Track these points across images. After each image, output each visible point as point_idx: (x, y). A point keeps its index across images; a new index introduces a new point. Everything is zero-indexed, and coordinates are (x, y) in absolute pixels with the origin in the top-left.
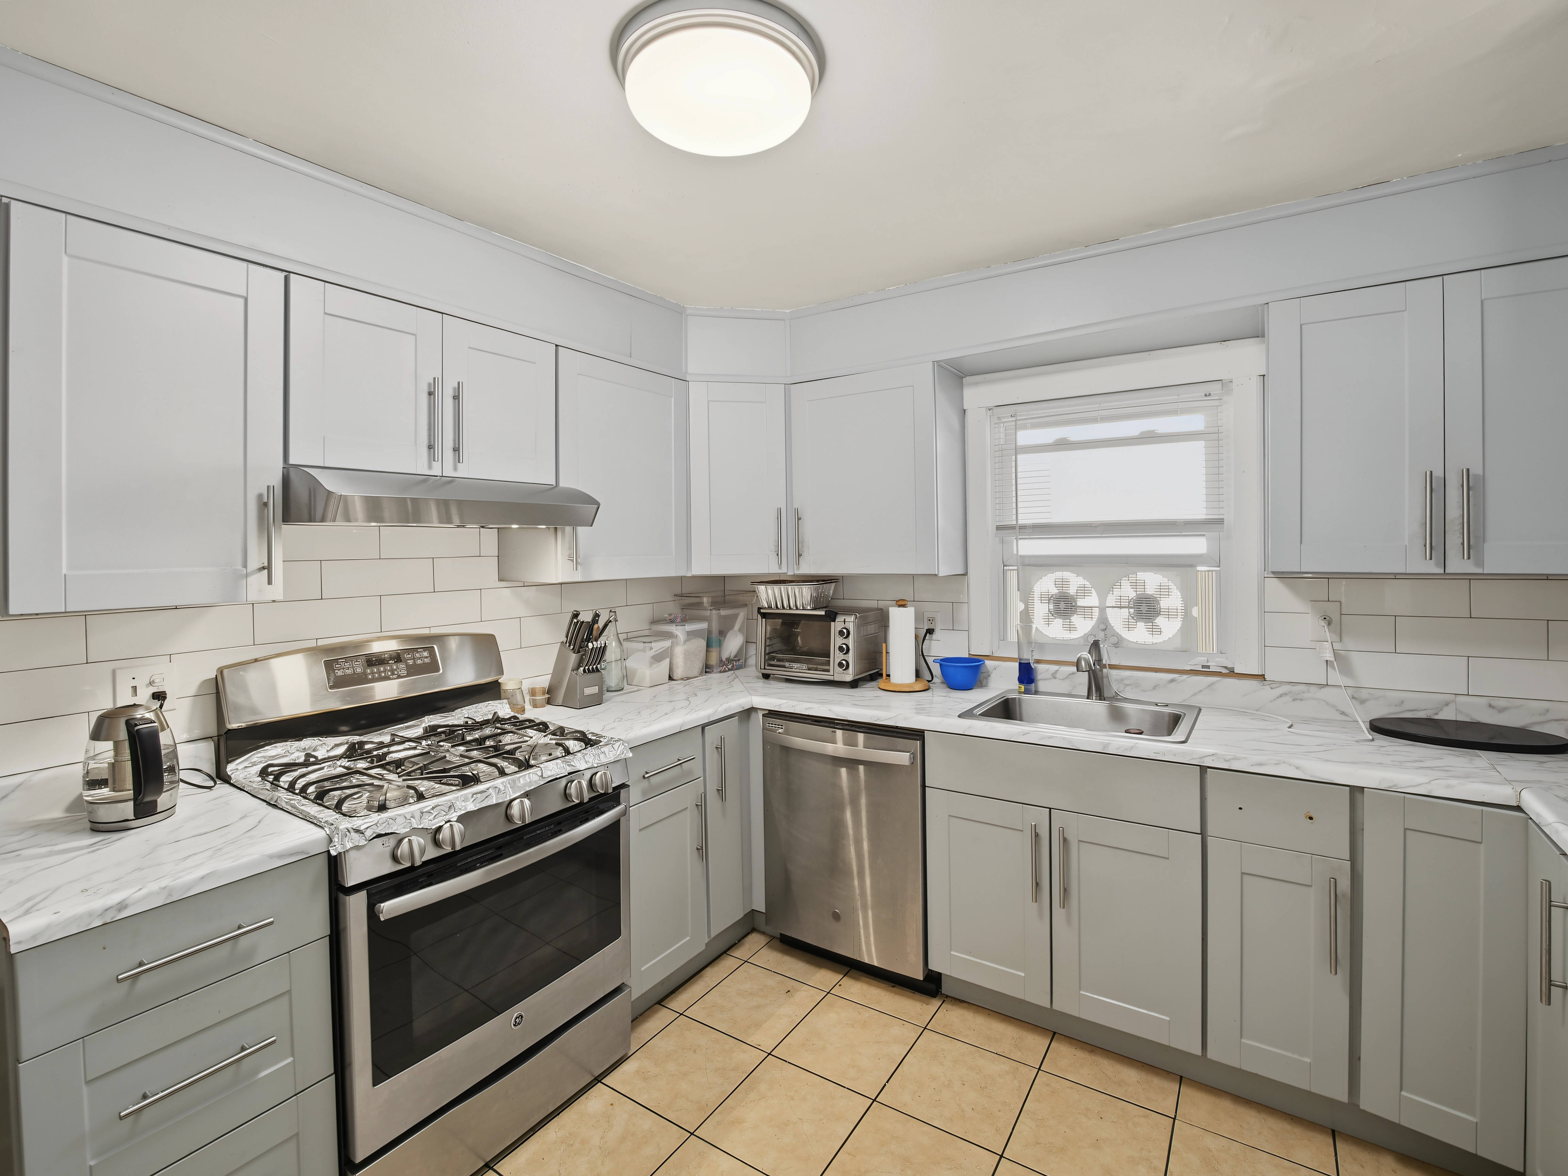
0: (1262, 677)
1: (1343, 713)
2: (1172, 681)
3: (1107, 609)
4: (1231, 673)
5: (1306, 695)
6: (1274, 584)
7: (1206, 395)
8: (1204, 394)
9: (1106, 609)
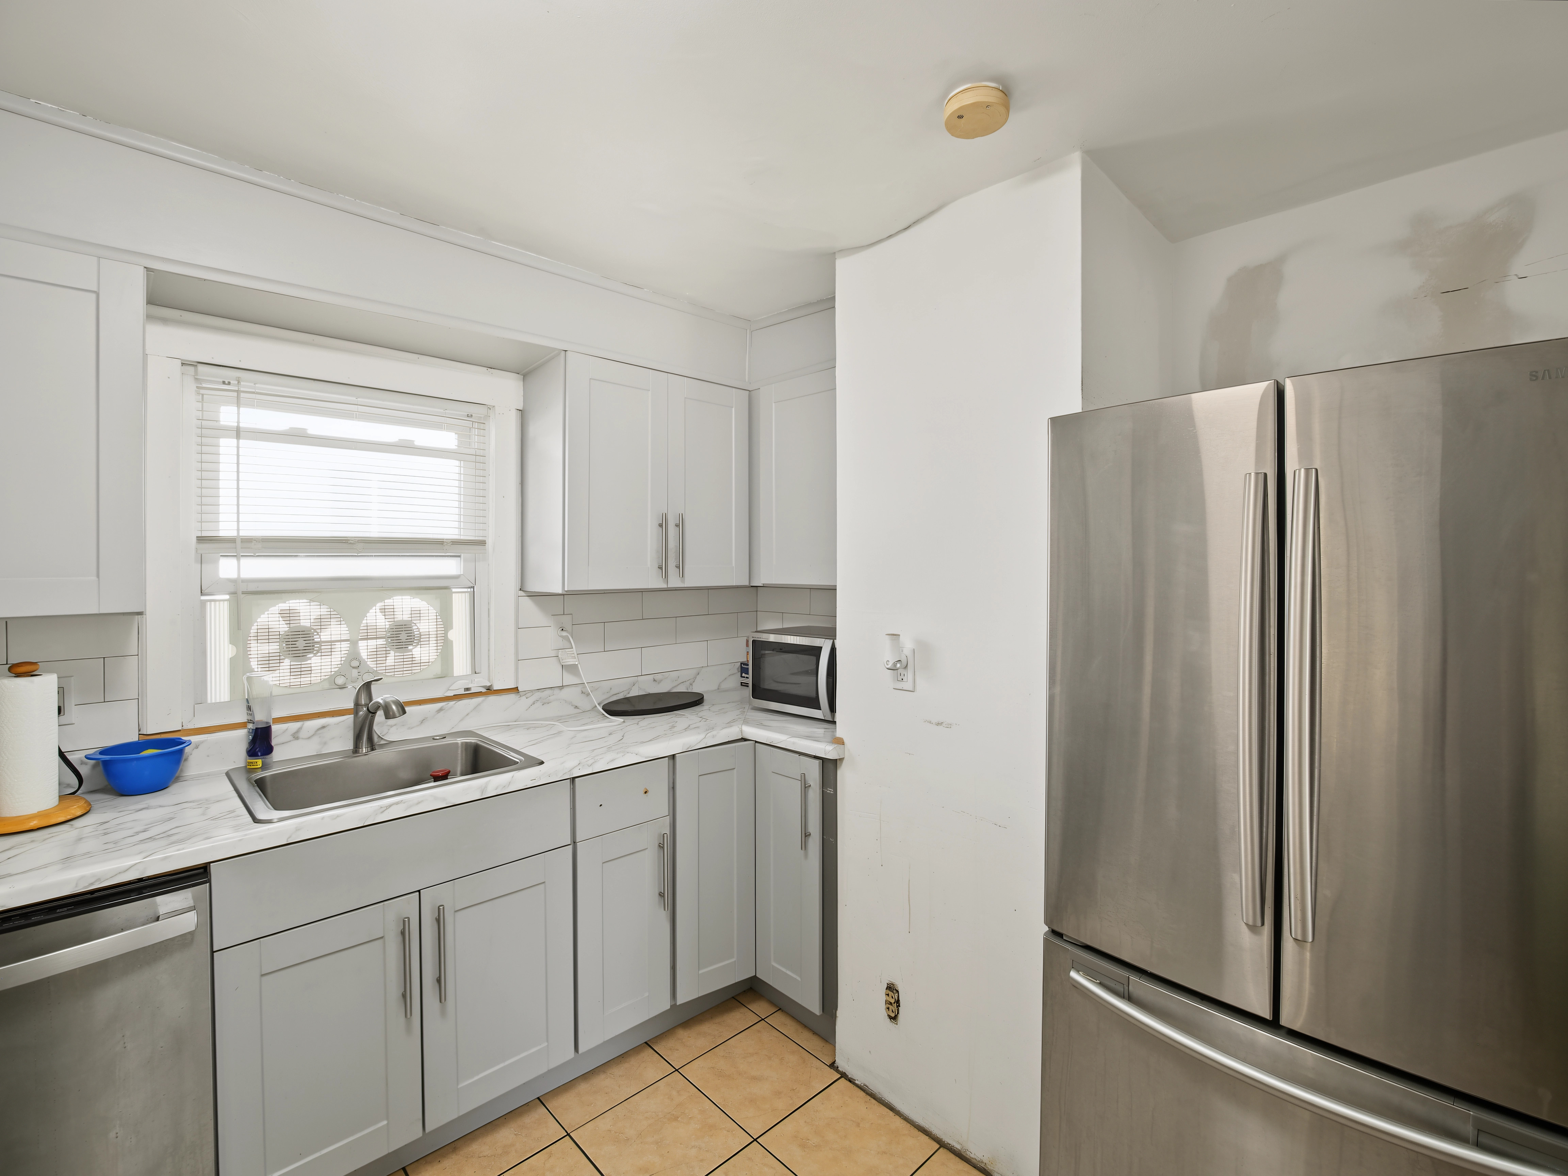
0: (515, 690)
1: (576, 707)
2: (441, 710)
3: (359, 642)
4: (489, 691)
5: (552, 698)
6: (527, 602)
7: (468, 416)
8: (466, 414)
9: (357, 643)
